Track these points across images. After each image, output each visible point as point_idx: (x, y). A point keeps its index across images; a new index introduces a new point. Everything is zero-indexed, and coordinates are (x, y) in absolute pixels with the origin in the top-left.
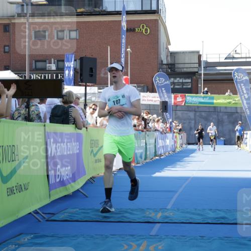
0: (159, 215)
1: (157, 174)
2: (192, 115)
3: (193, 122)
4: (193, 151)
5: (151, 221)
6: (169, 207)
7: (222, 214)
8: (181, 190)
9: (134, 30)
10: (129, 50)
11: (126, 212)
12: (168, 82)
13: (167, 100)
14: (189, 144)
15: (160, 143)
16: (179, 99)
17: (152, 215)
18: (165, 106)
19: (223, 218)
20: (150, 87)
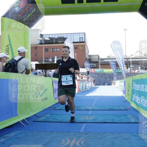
0: (91, 108)
1: (87, 95)
2: (97, 75)
3: (97, 78)
4: (98, 87)
5: (88, 109)
6: (93, 105)
7: (111, 107)
8: (96, 100)
9: (77, 48)
10: (76, 54)
11: (79, 107)
12: (89, 65)
13: (89, 71)
14: (96, 85)
15: (87, 85)
16: (93, 70)
17: (88, 108)
18: (88, 73)
19: (112, 108)
20: (83, 66)
